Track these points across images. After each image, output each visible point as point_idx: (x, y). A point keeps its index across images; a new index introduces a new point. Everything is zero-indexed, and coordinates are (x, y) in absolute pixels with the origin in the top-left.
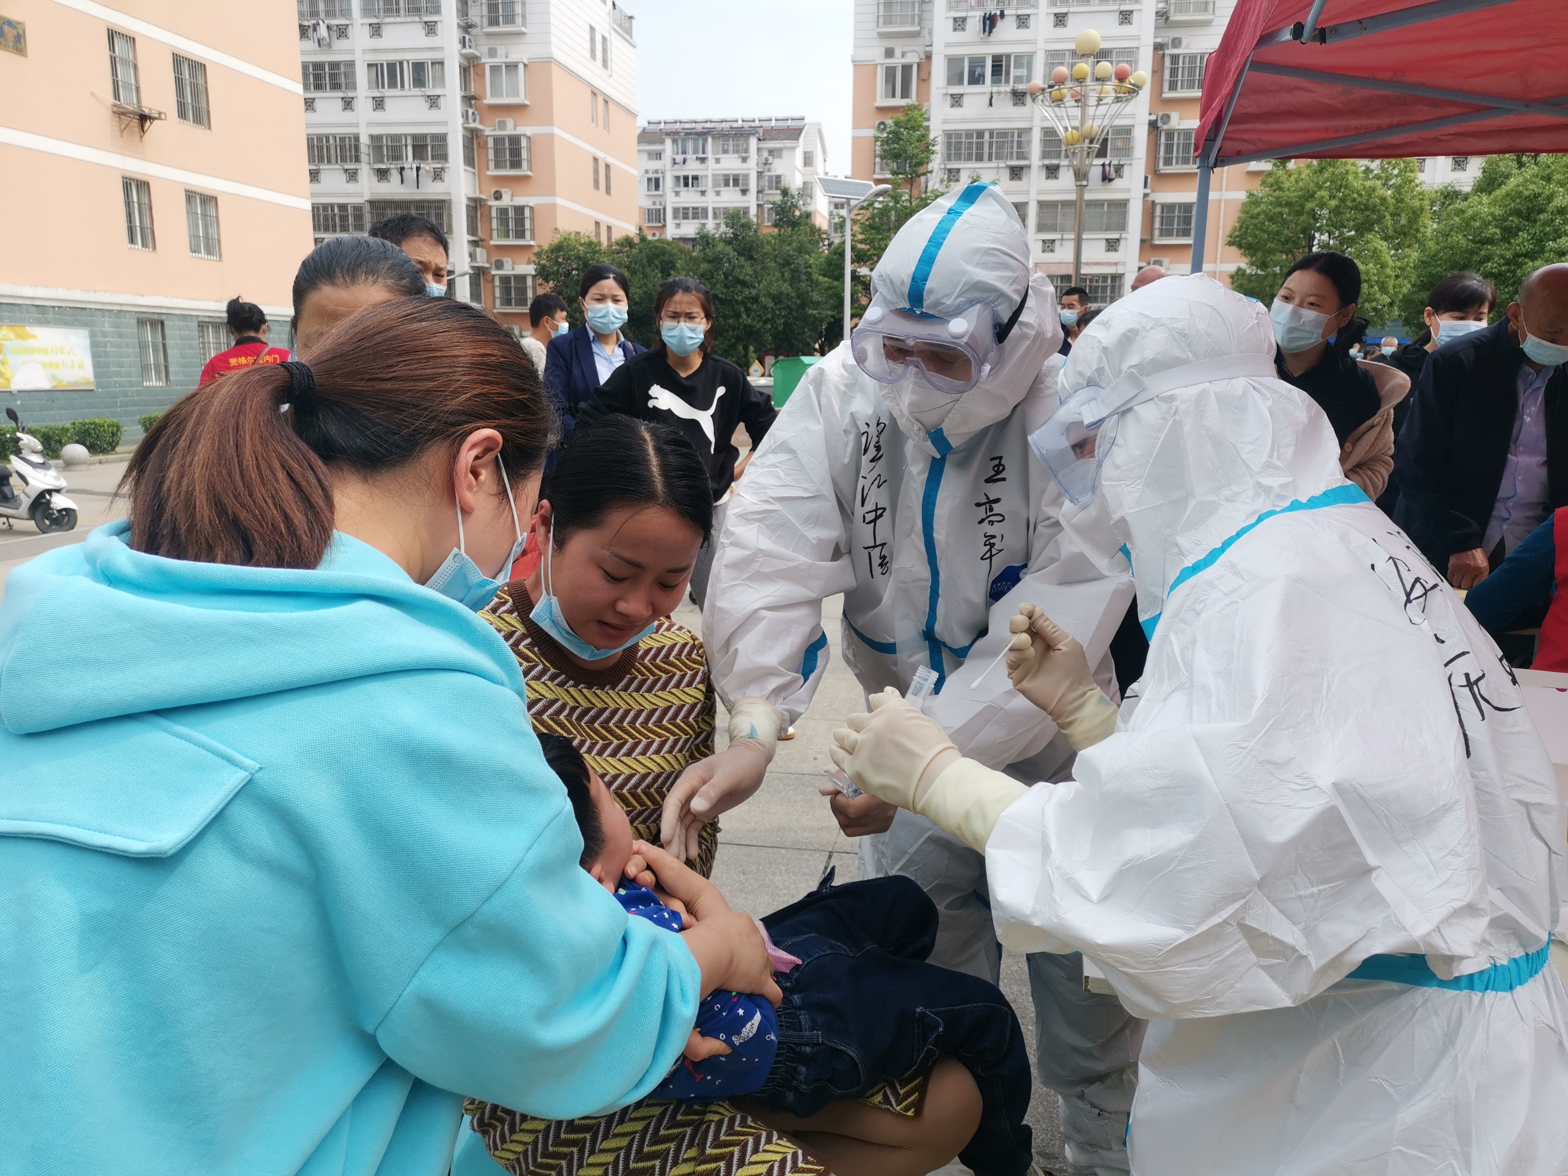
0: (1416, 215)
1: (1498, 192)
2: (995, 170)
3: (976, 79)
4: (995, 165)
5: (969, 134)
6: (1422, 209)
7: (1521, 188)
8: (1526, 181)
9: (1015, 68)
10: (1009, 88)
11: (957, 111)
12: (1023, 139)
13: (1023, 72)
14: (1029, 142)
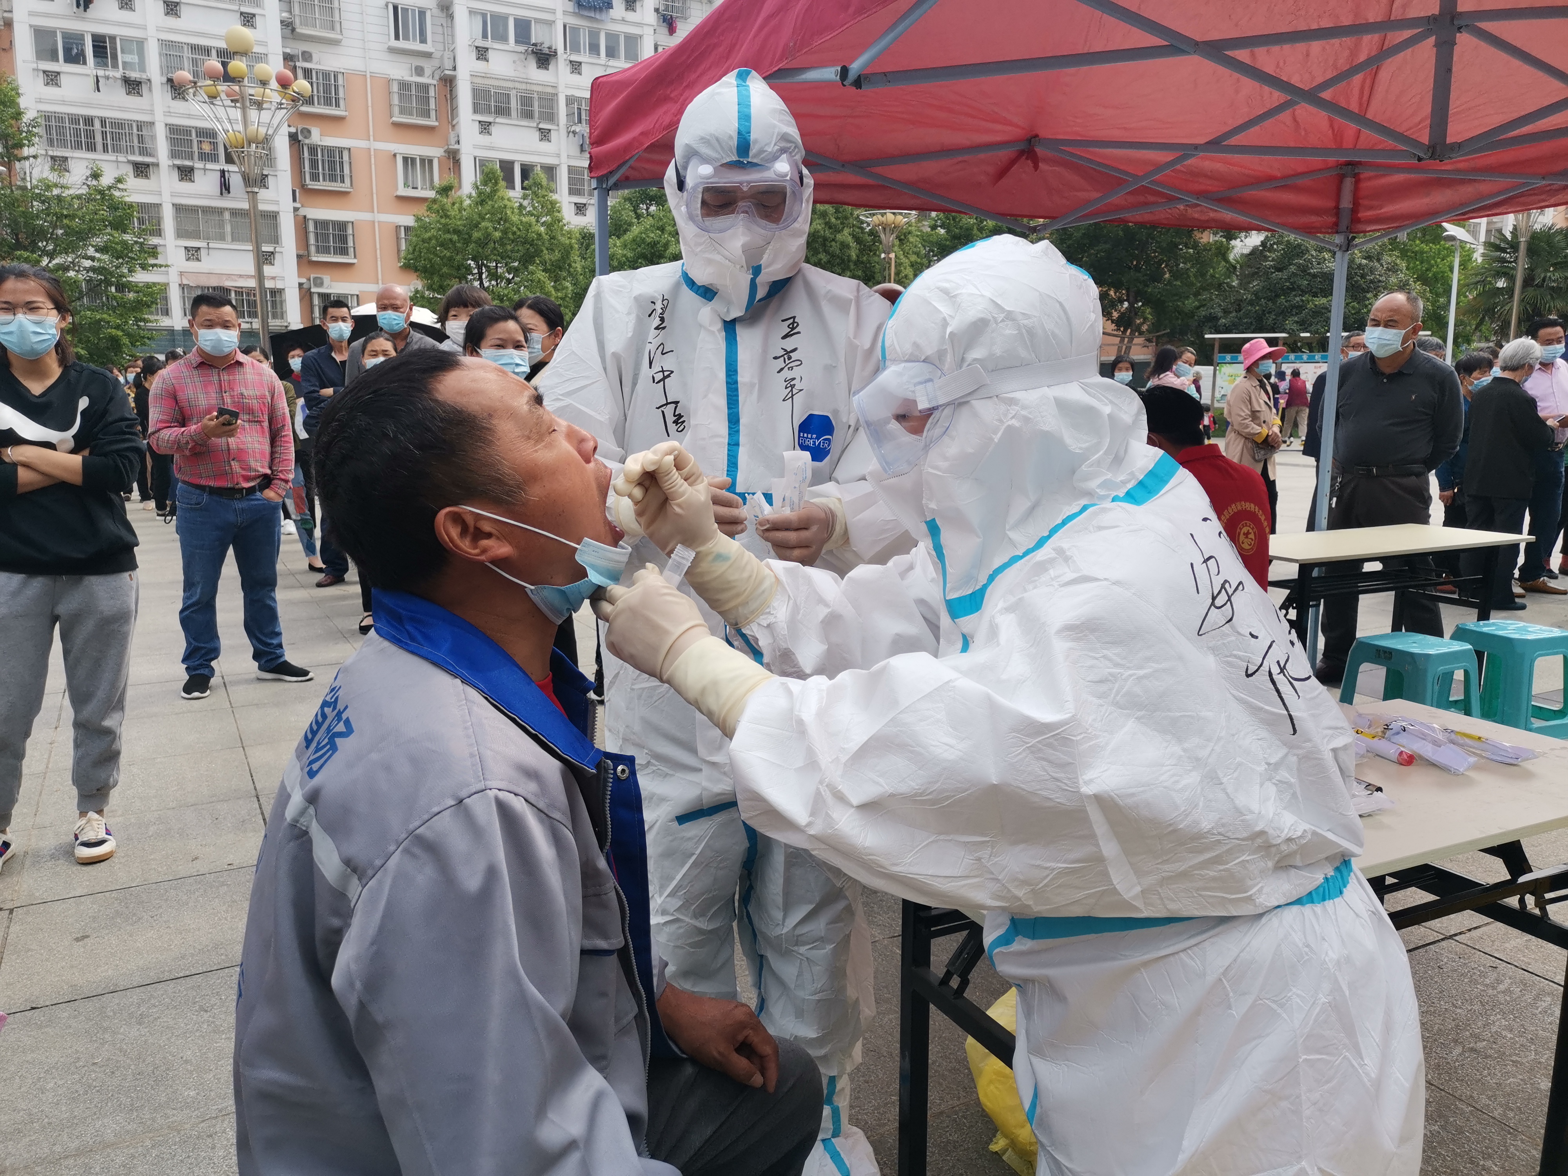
0: (567, 252)
1: (626, 237)
2: (115, 164)
3: (75, 57)
4: (114, 158)
5: (74, 119)
6: (572, 247)
7: (644, 235)
8: (647, 229)
9: (123, 52)
10: (118, 74)
11: (52, 91)
12: (144, 133)
13: (133, 58)
14: (153, 138)
